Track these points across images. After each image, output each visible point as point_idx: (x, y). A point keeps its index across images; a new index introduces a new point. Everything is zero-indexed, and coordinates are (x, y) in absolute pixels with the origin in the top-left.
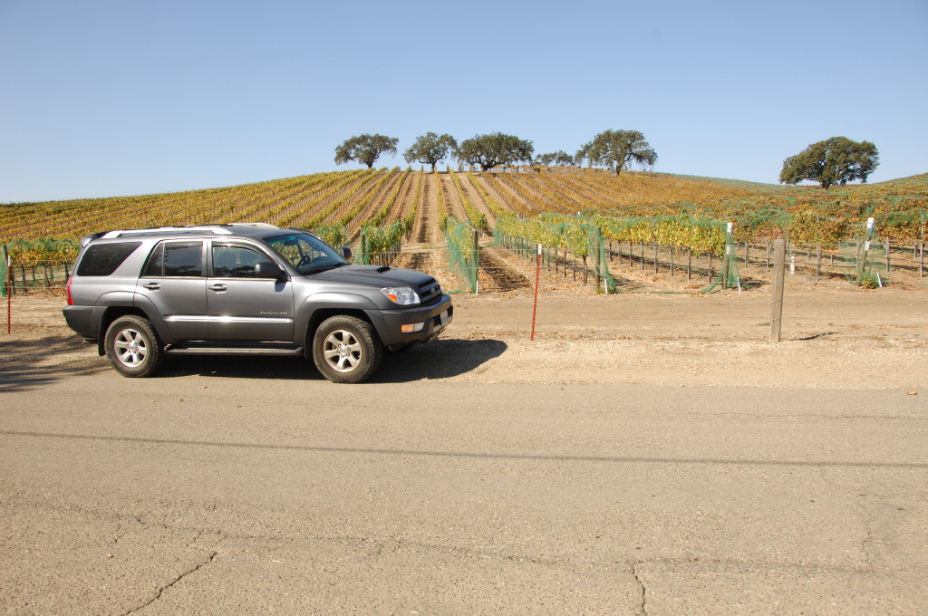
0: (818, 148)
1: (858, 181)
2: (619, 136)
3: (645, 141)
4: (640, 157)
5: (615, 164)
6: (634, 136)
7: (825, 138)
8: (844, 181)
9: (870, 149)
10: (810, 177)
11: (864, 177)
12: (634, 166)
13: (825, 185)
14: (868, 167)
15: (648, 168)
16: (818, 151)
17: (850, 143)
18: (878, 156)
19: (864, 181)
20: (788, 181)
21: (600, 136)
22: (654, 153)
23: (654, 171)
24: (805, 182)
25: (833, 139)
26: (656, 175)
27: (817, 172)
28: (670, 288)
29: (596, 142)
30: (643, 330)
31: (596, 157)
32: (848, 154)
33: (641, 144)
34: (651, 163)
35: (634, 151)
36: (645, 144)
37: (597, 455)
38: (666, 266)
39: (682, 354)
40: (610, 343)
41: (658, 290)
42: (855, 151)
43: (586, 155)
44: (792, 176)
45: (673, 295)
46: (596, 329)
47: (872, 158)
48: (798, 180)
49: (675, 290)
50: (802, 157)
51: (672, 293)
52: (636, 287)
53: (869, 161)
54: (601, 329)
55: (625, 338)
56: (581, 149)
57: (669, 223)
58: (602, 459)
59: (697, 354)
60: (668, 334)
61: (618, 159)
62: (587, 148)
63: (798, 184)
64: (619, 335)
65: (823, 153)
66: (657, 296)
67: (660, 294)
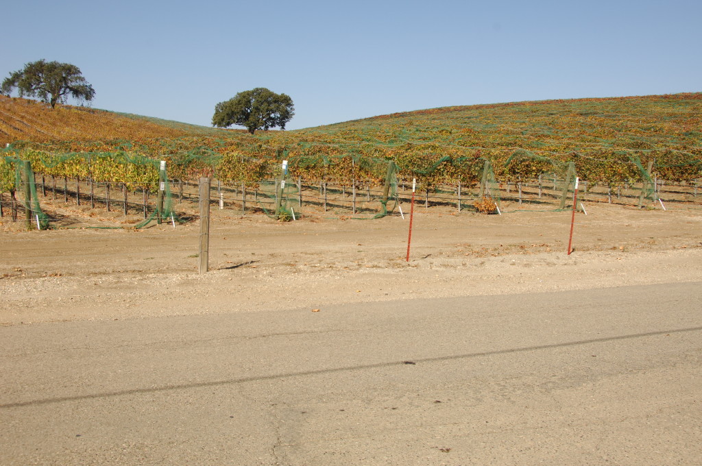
0: (244, 97)
1: (278, 128)
2: (53, 67)
3: (82, 76)
4: (76, 92)
5: (50, 96)
6: (70, 70)
7: (251, 89)
8: (267, 127)
9: (287, 101)
10: (239, 121)
11: (283, 125)
12: (71, 100)
13: (251, 130)
14: (286, 116)
15: (86, 103)
16: (244, 98)
17: (271, 94)
18: (294, 107)
19: (283, 128)
20: (220, 124)
21: (31, 66)
22: (91, 89)
23: (92, 107)
24: (234, 126)
25: (257, 89)
26: (94, 111)
27: (244, 118)
28: (106, 224)
29: (26, 72)
30: (76, 266)
31: (27, 86)
32: (269, 103)
33: (76, 79)
34: (88, 97)
35: (69, 85)
36: (82, 79)
37: (17, 401)
38: (102, 201)
39: (115, 288)
40: (39, 281)
41: (94, 225)
42: (275, 102)
43: (16, 84)
44: (223, 120)
45: (109, 230)
46: (25, 267)
47: (289, 109)
48: (228, 124)
49: (112, 225)
50: (231, 103)
51: (109, 228)
52: (70, 222)
53: (287, 111)
54: (30, 266)
55: (56, 275)
56: (10, 77)
57: (104, 159)
58: (22, 405)
59: (130, 287)
60: (102, 270)
61: (53, 92)
62: (17, 76)
63: (228, 128)
64: (50, 273)
65: (249, 101)
66: (93, 232)
67: (96, 229)
